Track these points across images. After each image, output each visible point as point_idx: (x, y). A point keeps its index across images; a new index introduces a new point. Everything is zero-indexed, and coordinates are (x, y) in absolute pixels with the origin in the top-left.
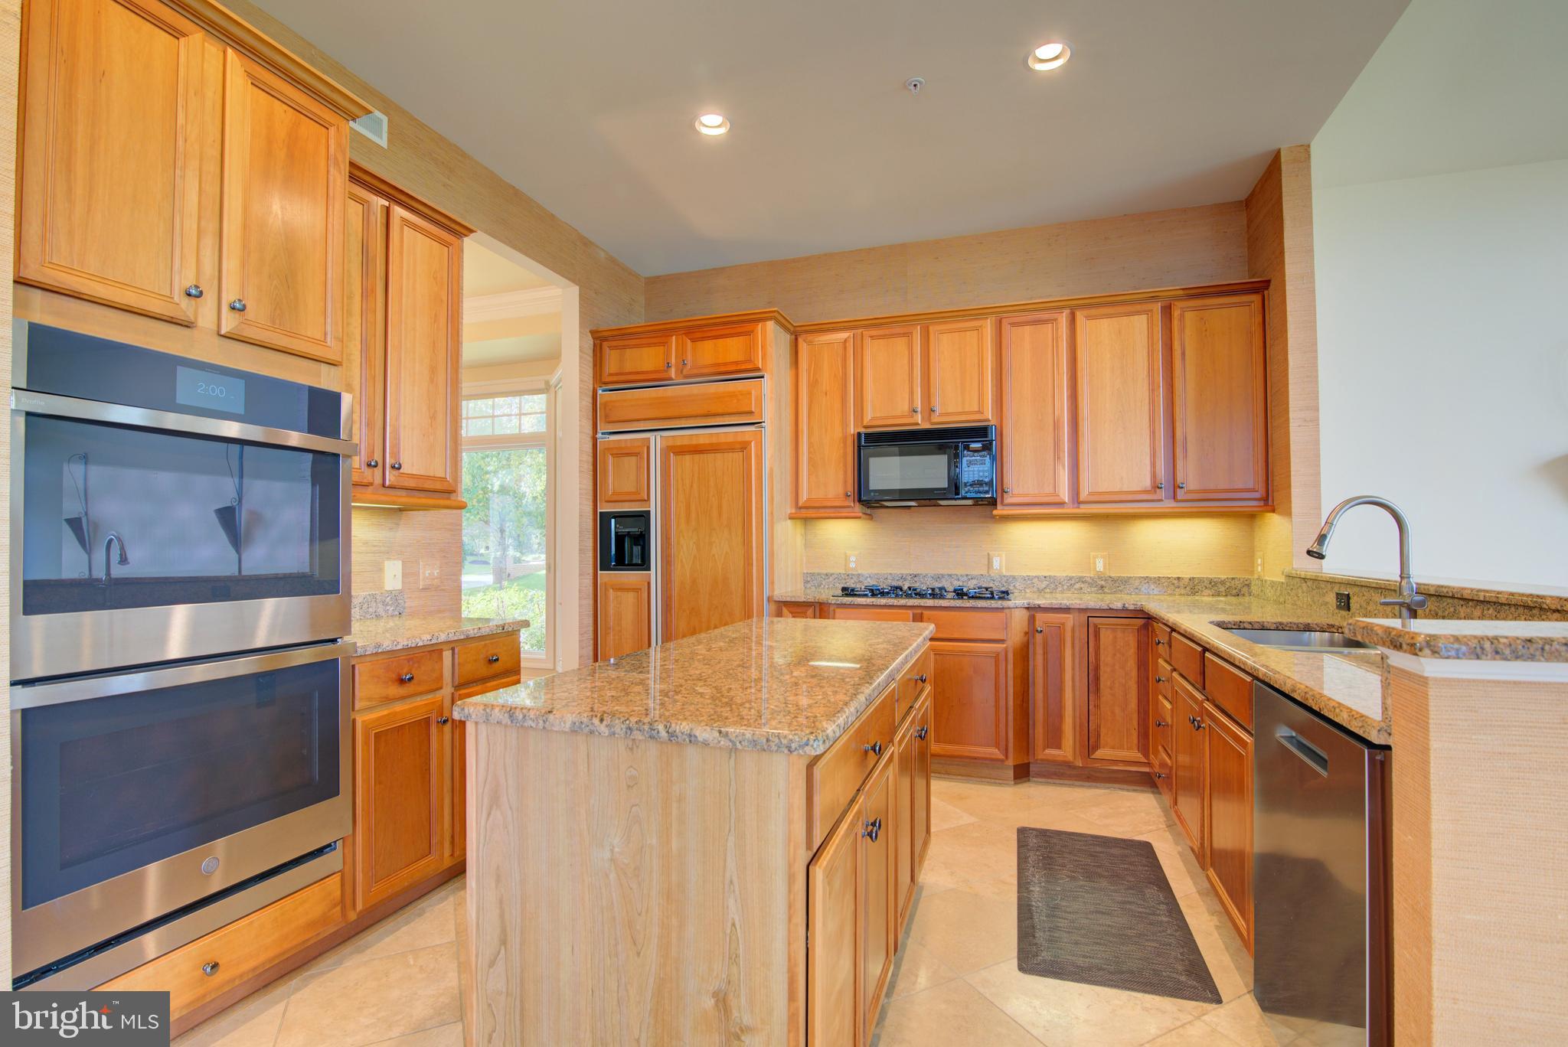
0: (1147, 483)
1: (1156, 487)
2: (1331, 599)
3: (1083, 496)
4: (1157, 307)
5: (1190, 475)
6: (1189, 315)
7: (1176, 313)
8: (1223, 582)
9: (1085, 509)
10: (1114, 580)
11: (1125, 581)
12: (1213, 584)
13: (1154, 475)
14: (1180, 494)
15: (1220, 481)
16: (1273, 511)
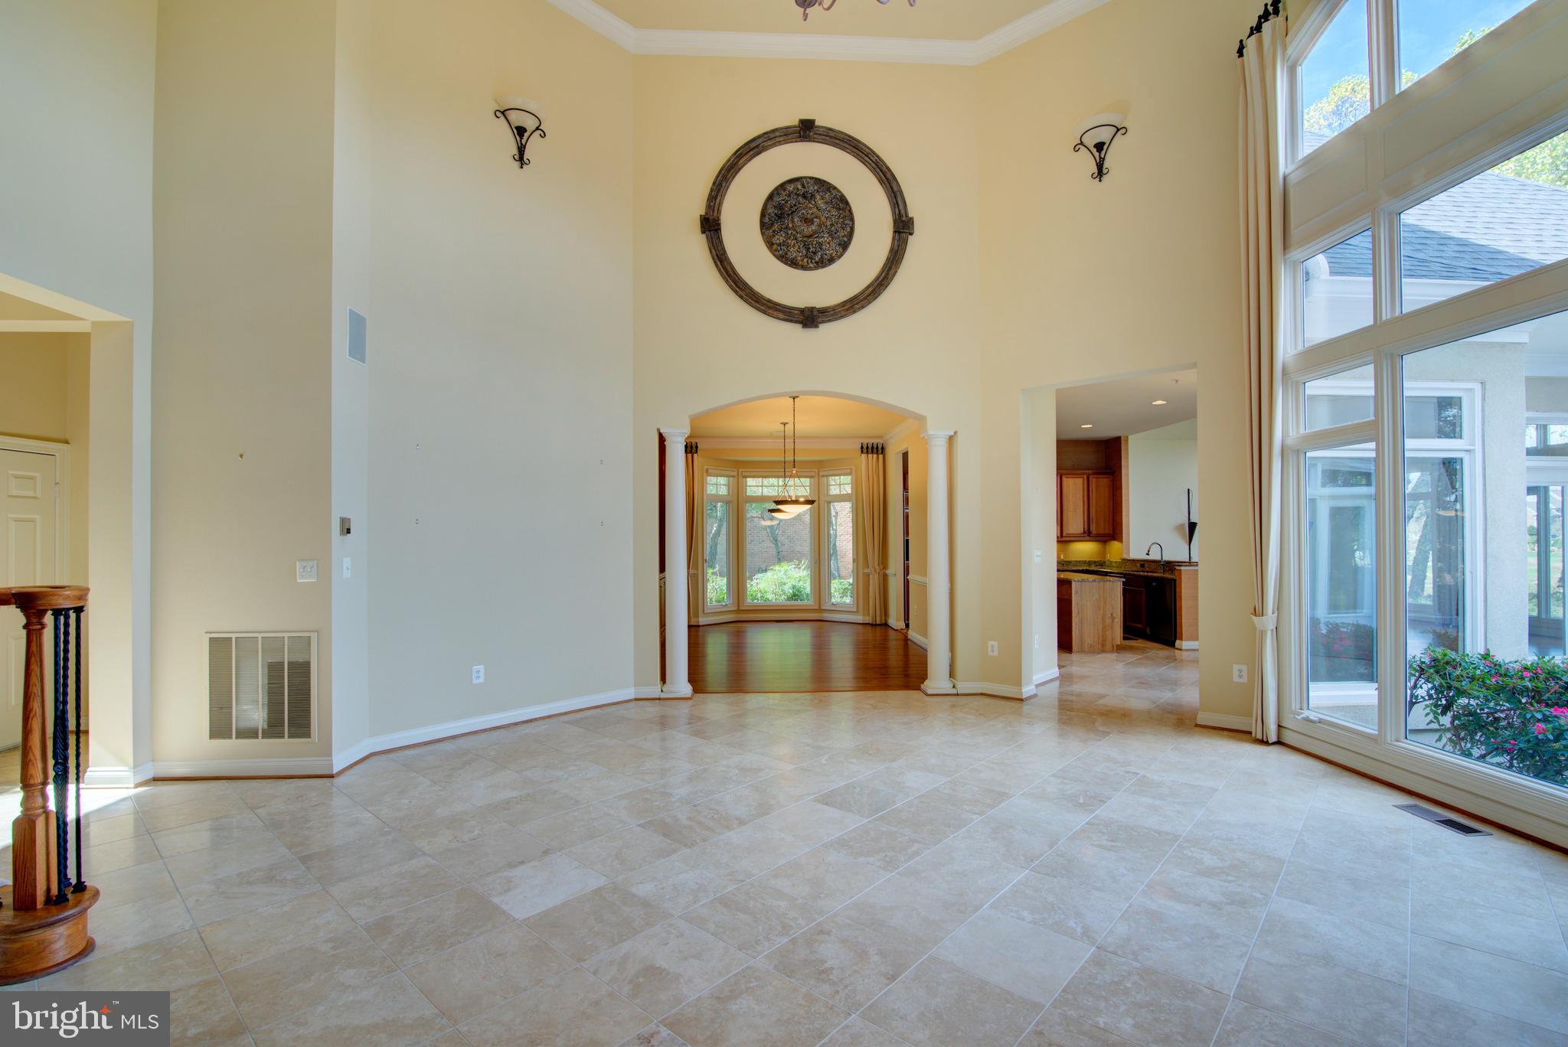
0: (1082, 530)
1: (1084, 532)
2: (1138, 565)
3: (1064, 535)
4: (1085, 476)
5: (1093, 529)
6: (1094, 480)
7: (1091, 479)
8: (1098, 562)
9: (1064, 539)
10: (1067, 562)
11: (1070, 562)
12: (1095, 562)
13: (1084, 529)
14: (1092, 535)
15: (1102, 531)
16: (1115, 540)
